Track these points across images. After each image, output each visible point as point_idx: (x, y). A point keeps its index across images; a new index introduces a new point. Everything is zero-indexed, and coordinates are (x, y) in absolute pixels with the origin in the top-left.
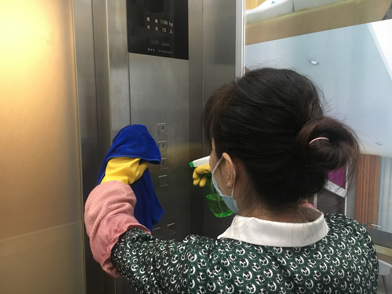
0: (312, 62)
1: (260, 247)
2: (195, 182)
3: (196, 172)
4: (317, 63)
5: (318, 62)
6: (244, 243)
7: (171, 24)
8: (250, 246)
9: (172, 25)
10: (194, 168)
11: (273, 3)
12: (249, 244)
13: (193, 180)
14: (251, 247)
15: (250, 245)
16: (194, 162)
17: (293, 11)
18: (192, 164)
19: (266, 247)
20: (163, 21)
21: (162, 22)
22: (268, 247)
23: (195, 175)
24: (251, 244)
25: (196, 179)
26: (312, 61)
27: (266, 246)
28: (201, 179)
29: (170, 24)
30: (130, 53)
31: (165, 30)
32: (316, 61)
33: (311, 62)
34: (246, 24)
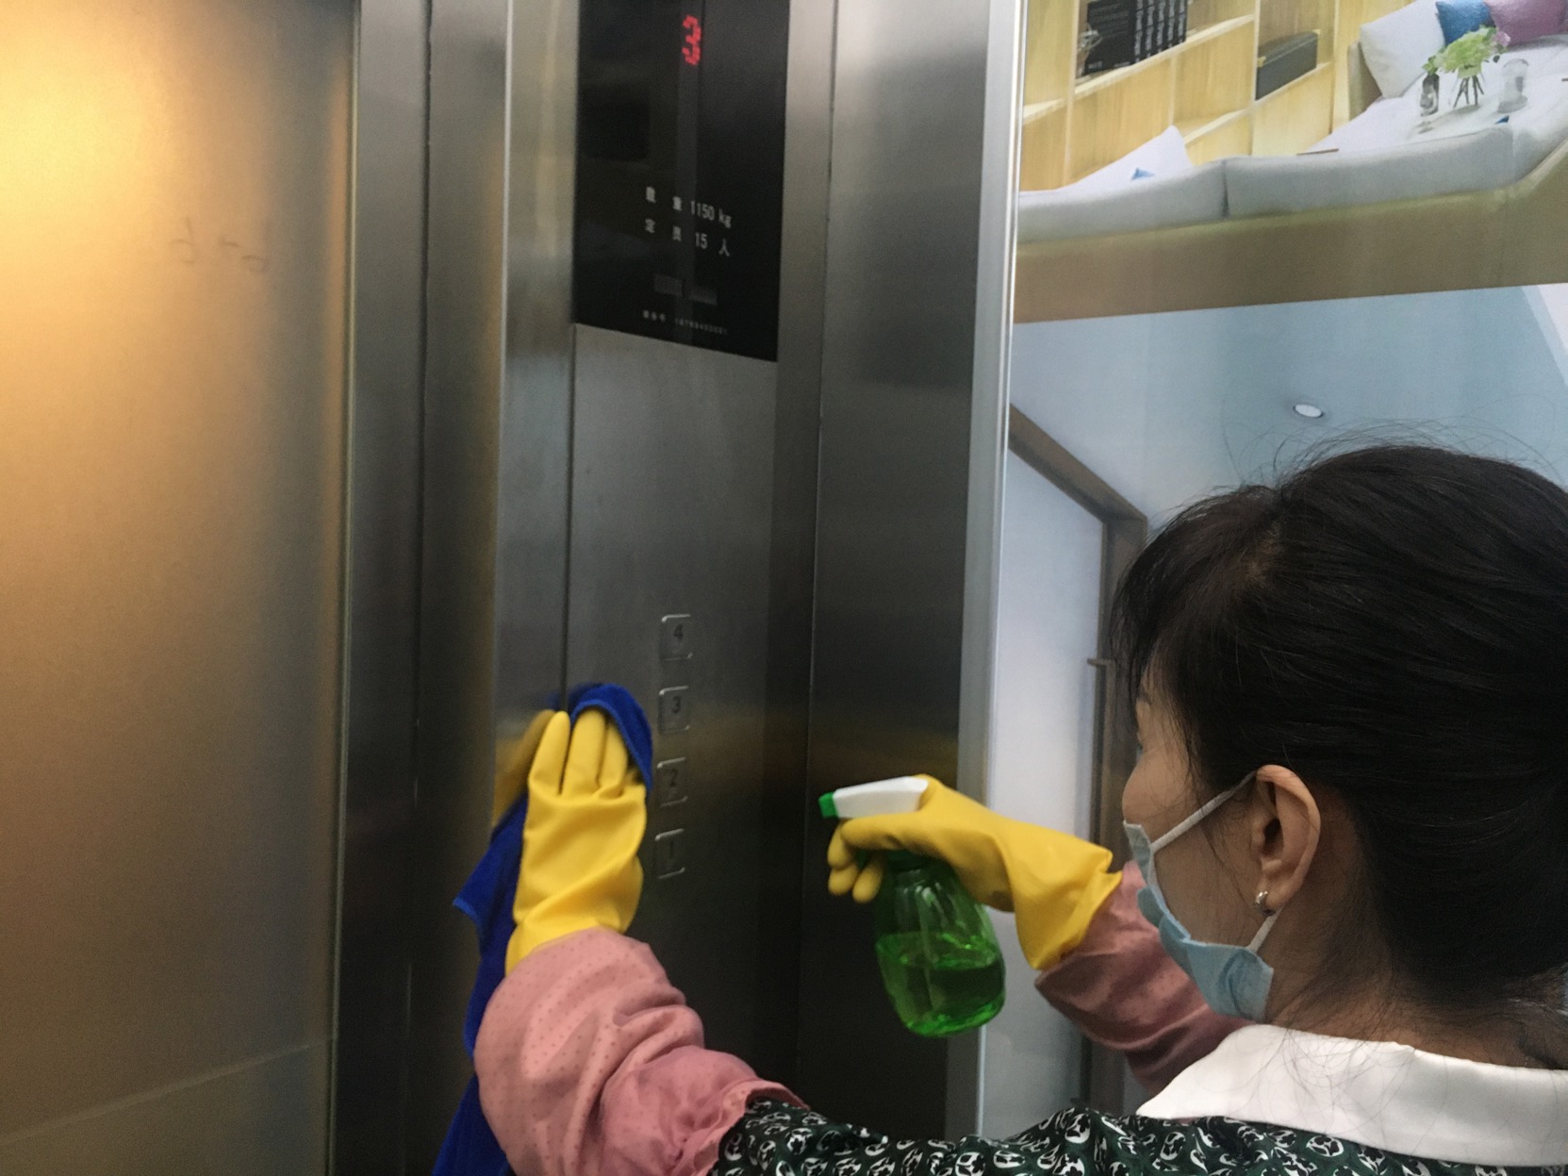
0: (1302, 409)
1: (1421, 1167)
2: (838, 882)
3: (843, 837)
4: (1322, 415)
5: (1325, 411)
6: (1353, 1147)
7: (725, 218)
8: (1379, 1161)
9: (728, 224)
10: (836, 822)
11: (1138, 174)
12: (1373, 1153)
13: (826, 870)
14: (1382, 1163)
15: (1380, 1157)
16: (840, 794)
17: (1225, 211)
18: (831, 803)
19: (1449, 1166)
20: (699, 205)
21: (696, 206)
22: (1456, 1166)
23: (836, 851)
24: (1385, 1152)
25: (841, 868)
26: (1300, 403)
27: (1448, 1163)
28: (861, 870)
29: (721, 218)
30: (580, 327)
31: (702, 240)
32: (1317, 407)
33: (1294, 408)
34: (1019, 243)
